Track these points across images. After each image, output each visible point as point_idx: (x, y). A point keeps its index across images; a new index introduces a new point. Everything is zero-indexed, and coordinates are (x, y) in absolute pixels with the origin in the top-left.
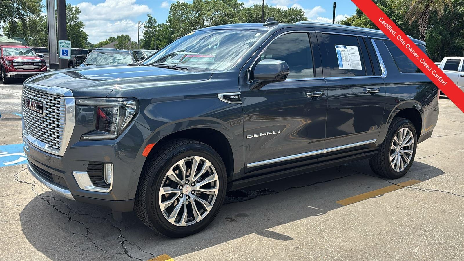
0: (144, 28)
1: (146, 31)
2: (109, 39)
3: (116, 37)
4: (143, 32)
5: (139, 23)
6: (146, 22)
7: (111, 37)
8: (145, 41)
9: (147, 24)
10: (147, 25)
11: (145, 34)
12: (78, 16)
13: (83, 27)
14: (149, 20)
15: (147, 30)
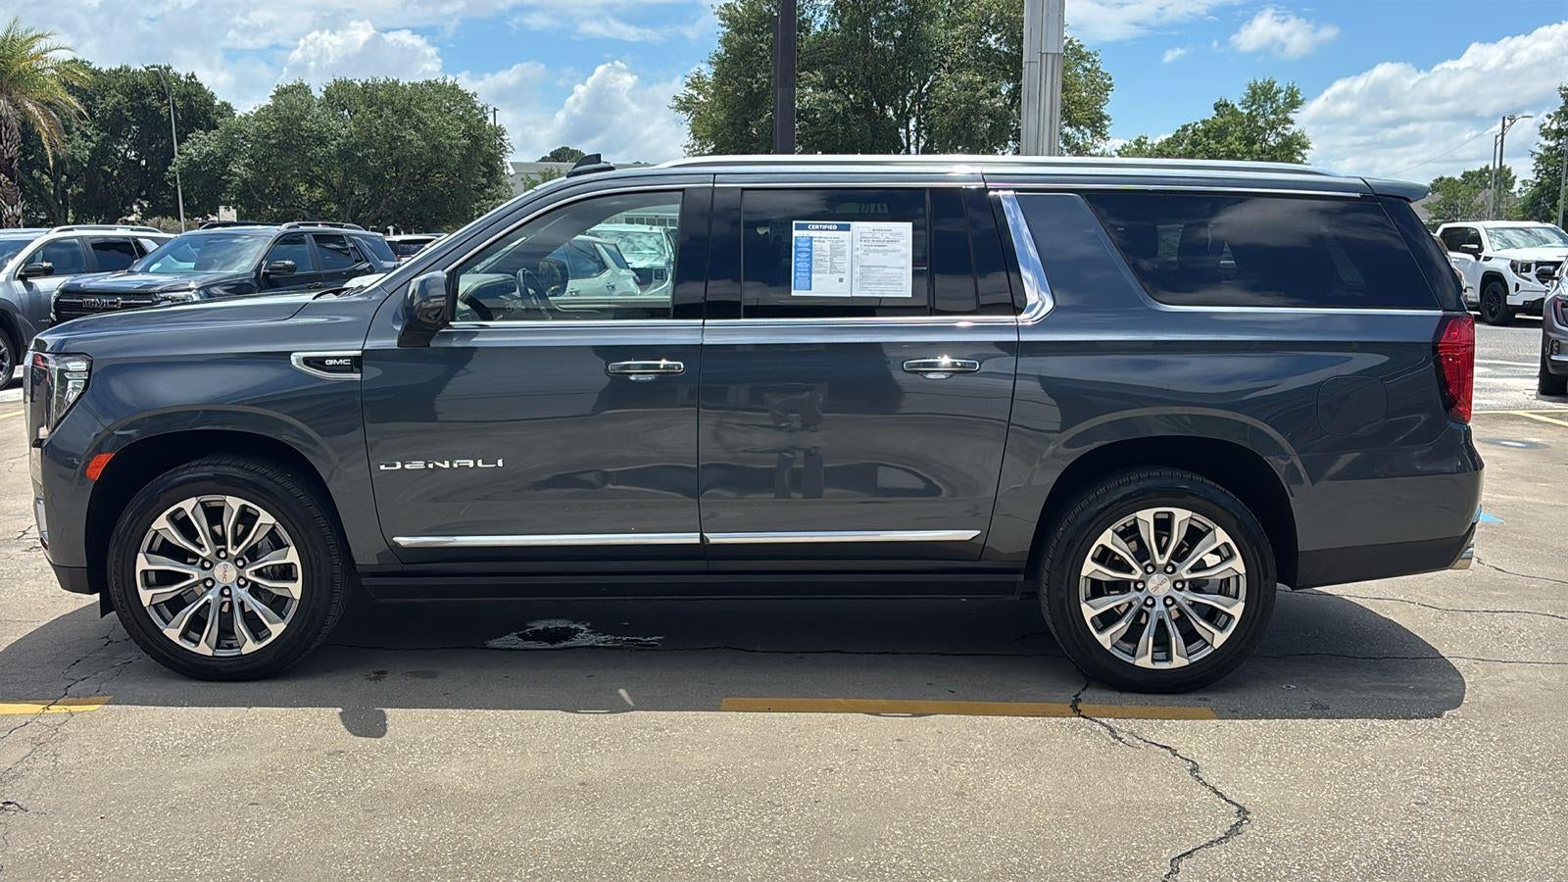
0: (1542, 140)
1: (1549, 149)
2: (1432, 186)
3: (1458, 177)
4: (1533, 153)
5: (1507, 122)
6: (1549, 117)
7: (1441, 179)
8: (1539, 184)
9: (1555, 123)
10: (1555, 127)
11: (1541, 159)
12: (1291, 116)
13: (1303, 152)
14: (1562, 108)
15: (1552, 144)
